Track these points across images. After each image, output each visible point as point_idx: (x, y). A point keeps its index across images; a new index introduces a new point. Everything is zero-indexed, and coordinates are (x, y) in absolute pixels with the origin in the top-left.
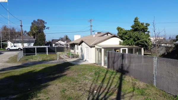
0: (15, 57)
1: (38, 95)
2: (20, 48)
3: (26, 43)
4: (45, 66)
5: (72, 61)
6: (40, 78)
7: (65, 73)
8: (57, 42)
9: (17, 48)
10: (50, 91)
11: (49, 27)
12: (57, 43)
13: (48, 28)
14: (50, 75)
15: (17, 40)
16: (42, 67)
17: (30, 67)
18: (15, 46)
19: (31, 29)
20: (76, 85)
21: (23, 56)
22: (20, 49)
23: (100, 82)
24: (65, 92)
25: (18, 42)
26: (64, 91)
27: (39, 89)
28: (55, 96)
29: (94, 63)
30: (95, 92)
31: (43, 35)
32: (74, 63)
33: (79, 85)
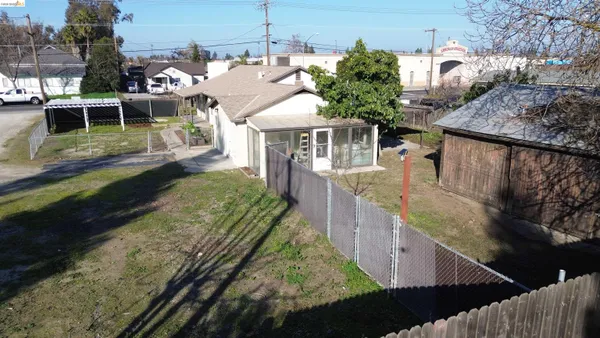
0: (23, 135)
1: (79, 264)
2: (37, 98)
3: (56, 75)
4: (108, 178)
5: (190, 156)
6: (88, 221)
7: (154, 204)
8: (161, 71)
9: (28, 97)
10: (105, 253)
11: (132, 15)
12: (160, 75)
13: (129, 18)
14: (114, 209)
15: (23, 65)
16: (98, 182)
17: (67, 182)
18: (19, 92)
19: (69, 20)
20: (167, 238)
21: (46, 133)
22: (36, 102)
23: (222, 231)
24: (137, 255)
25: (27, 74)
26: (133, 254)
27: (83, 250)
28: (113, 267)
29: (246, 169)
30: (200, 254)
31: (111, 49)
32: (193, 165)
33: (173, 239)
